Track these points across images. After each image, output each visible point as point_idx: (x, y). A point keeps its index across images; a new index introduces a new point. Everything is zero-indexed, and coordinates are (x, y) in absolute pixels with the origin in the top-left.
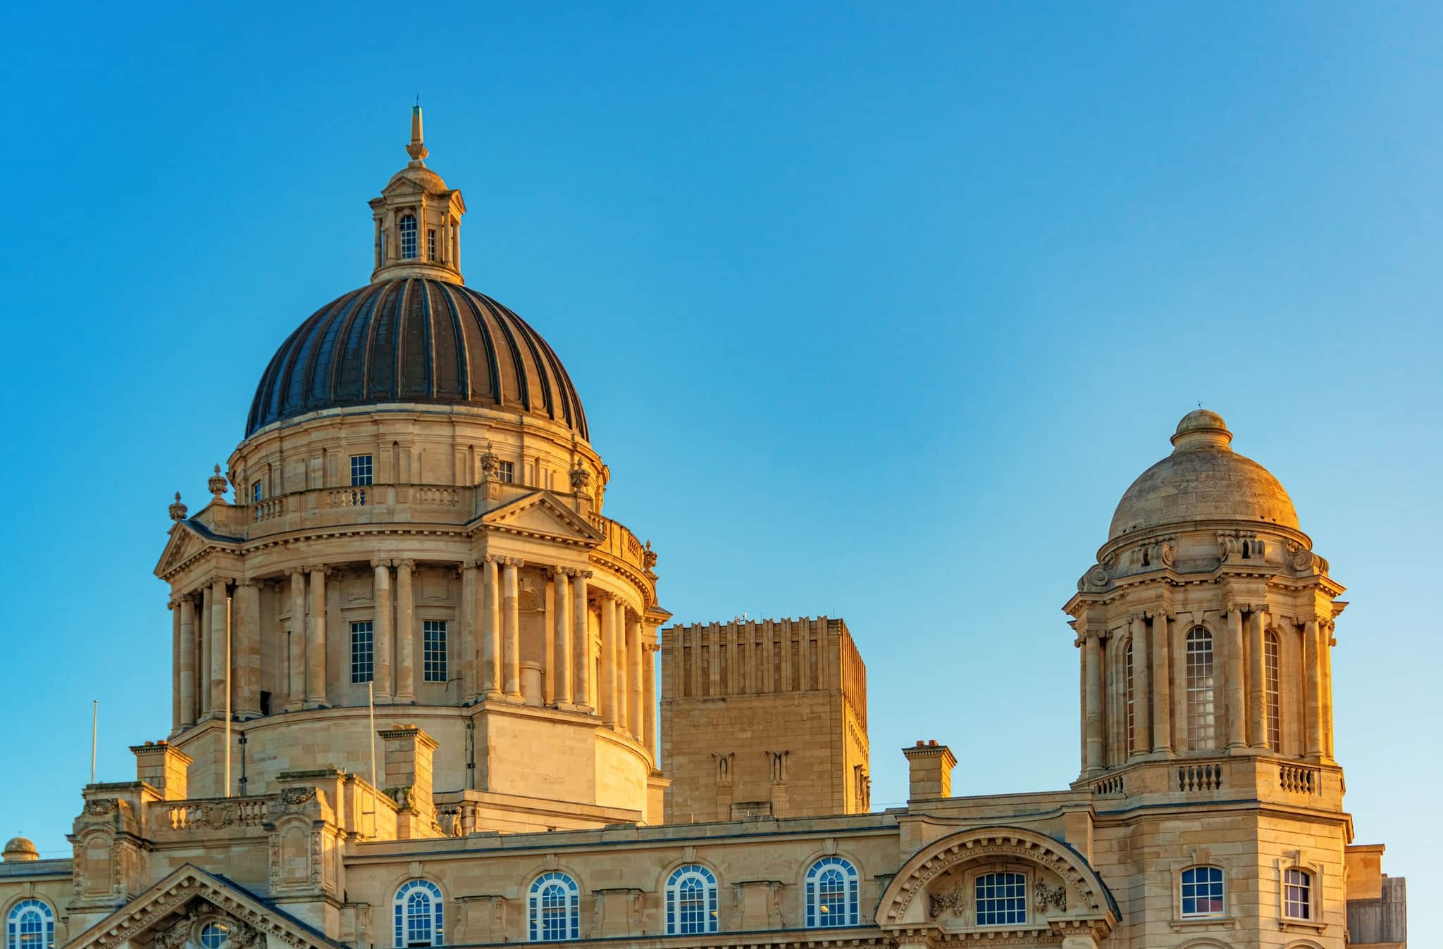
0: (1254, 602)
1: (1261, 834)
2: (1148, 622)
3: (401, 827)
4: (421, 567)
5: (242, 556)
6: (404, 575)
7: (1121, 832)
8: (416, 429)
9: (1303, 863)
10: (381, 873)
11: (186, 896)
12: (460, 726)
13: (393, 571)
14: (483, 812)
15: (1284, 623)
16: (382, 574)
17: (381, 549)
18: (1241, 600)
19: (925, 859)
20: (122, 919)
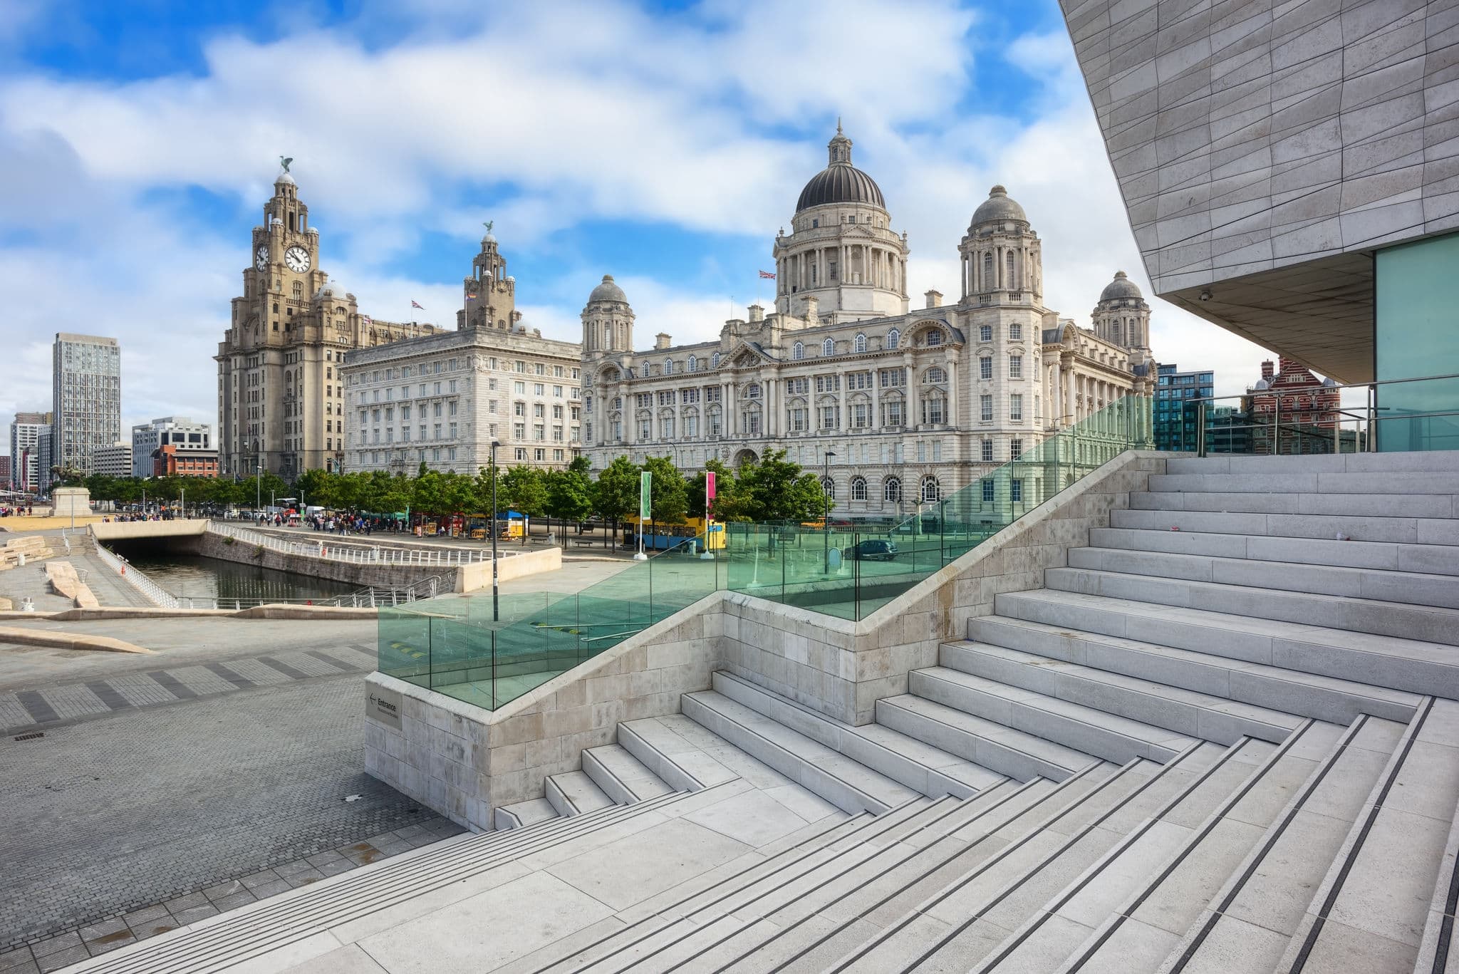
0: (1001, 244)
1: (1001, 315)
2: (973, 253)
3: (805, 325)
4: (828, 249)
5: (787, 250)
6: (823, 252)
7: (965, 317)
8: (828, 211)
9: (1016, 322)
10: (789, 339)
11: (743, 349)
12: (836, 292)
13: (820, 251)
14: (839, 316)
15: (1014, 249)
16: (817, 252)
17: (817, 245)
18: (997, 244)
19: (909, 329)
20: (729, 356)
